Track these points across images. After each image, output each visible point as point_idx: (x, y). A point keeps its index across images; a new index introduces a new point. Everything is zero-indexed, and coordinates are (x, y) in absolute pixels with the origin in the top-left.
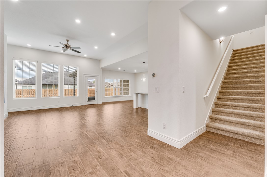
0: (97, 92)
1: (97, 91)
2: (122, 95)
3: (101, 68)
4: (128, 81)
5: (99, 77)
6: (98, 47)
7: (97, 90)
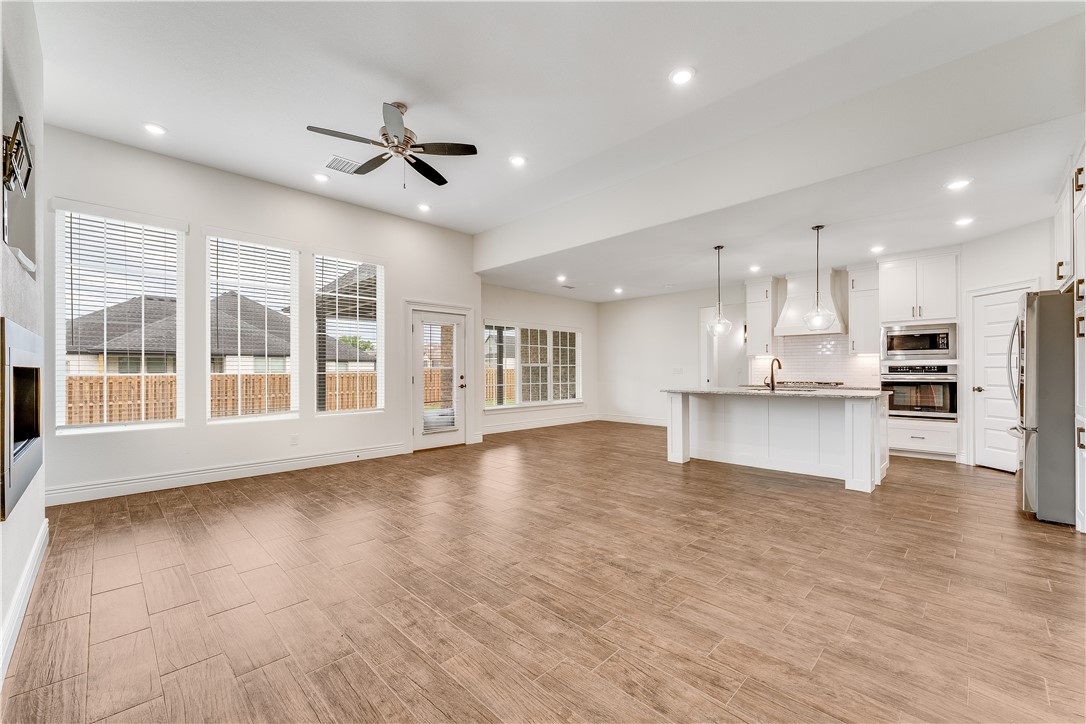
0: (462, 386)
1: (462, 382)
2: (550, 400)
3: (477, 273)
4: (573, 336)
5: (470, 314)
6: (527, 159)
7: (462, 377)
